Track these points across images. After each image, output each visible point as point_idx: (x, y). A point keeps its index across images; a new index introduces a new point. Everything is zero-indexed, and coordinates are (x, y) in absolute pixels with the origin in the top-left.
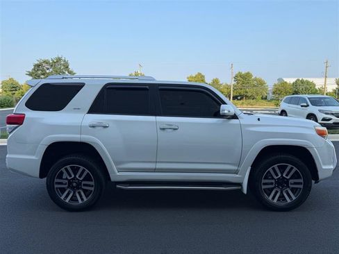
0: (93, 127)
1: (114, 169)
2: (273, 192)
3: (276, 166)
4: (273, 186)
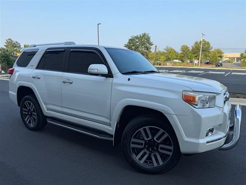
0: (34, 78)
1: (44, 107)
2: (141, 153)
3: (147, 128)
4: (143, 147)
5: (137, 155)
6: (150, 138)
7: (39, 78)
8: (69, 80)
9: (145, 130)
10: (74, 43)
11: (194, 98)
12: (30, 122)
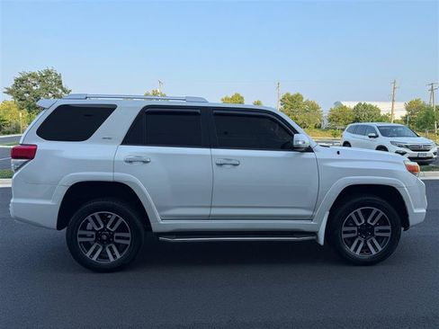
0: (130, 162)
1: (157, 216)
2: (355, 243)
3: (358, 210)
6: (363, 222)
7: (148, 162)
9: (356, 214)
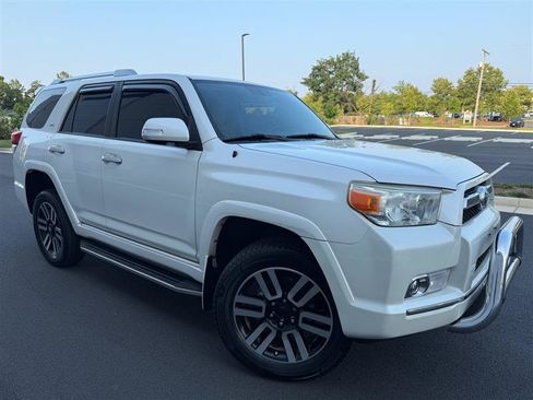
0: (53, 151)
1: (75, 217)
2: (259, 330)
3: (271, 270)
4: (262, 315)
5: (249, 332)
6: (279, 295)
7: (63, 153)
8: (115, 156)
9: (265, 275)
10: (133, 72)
11: (375, 201)
12: (51, 248)
